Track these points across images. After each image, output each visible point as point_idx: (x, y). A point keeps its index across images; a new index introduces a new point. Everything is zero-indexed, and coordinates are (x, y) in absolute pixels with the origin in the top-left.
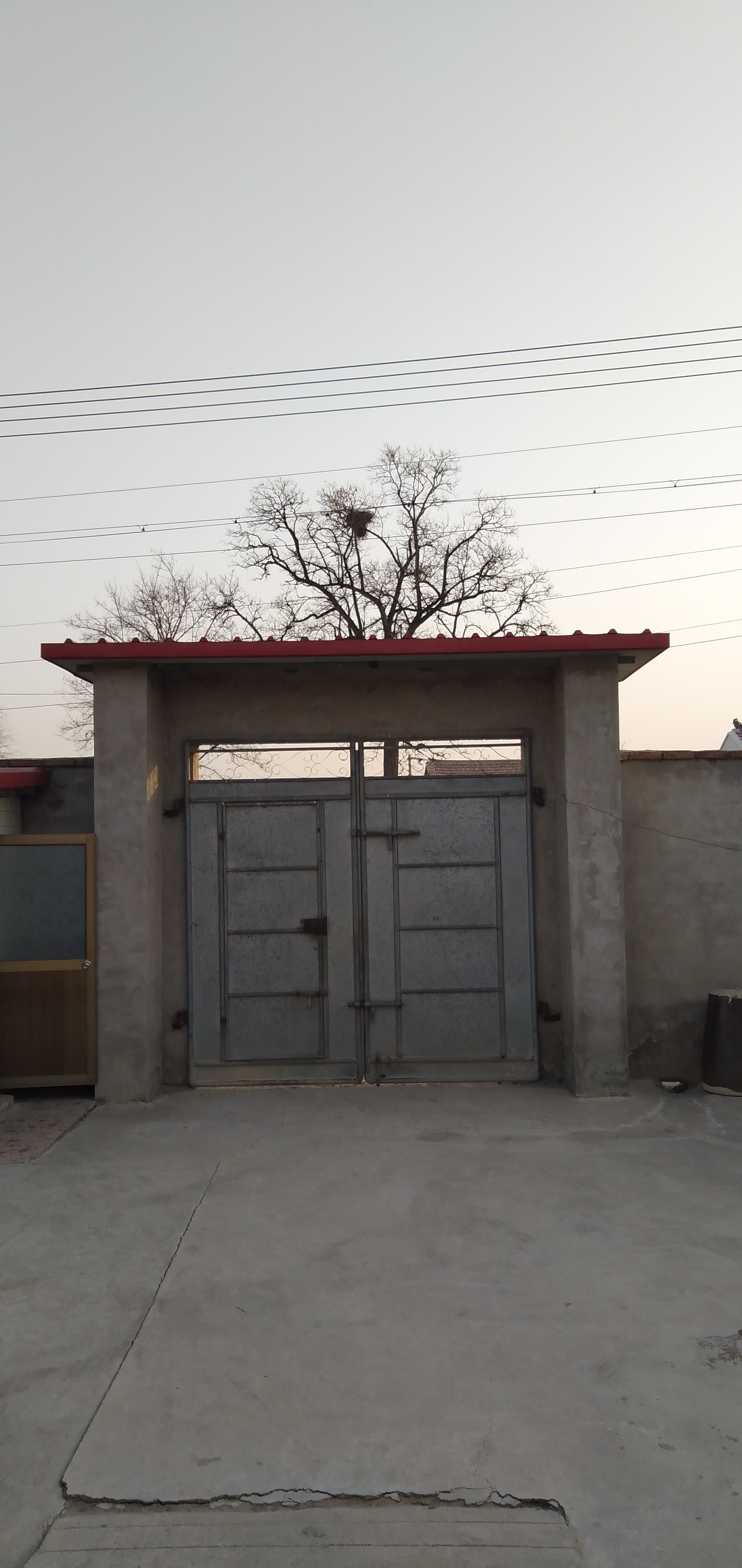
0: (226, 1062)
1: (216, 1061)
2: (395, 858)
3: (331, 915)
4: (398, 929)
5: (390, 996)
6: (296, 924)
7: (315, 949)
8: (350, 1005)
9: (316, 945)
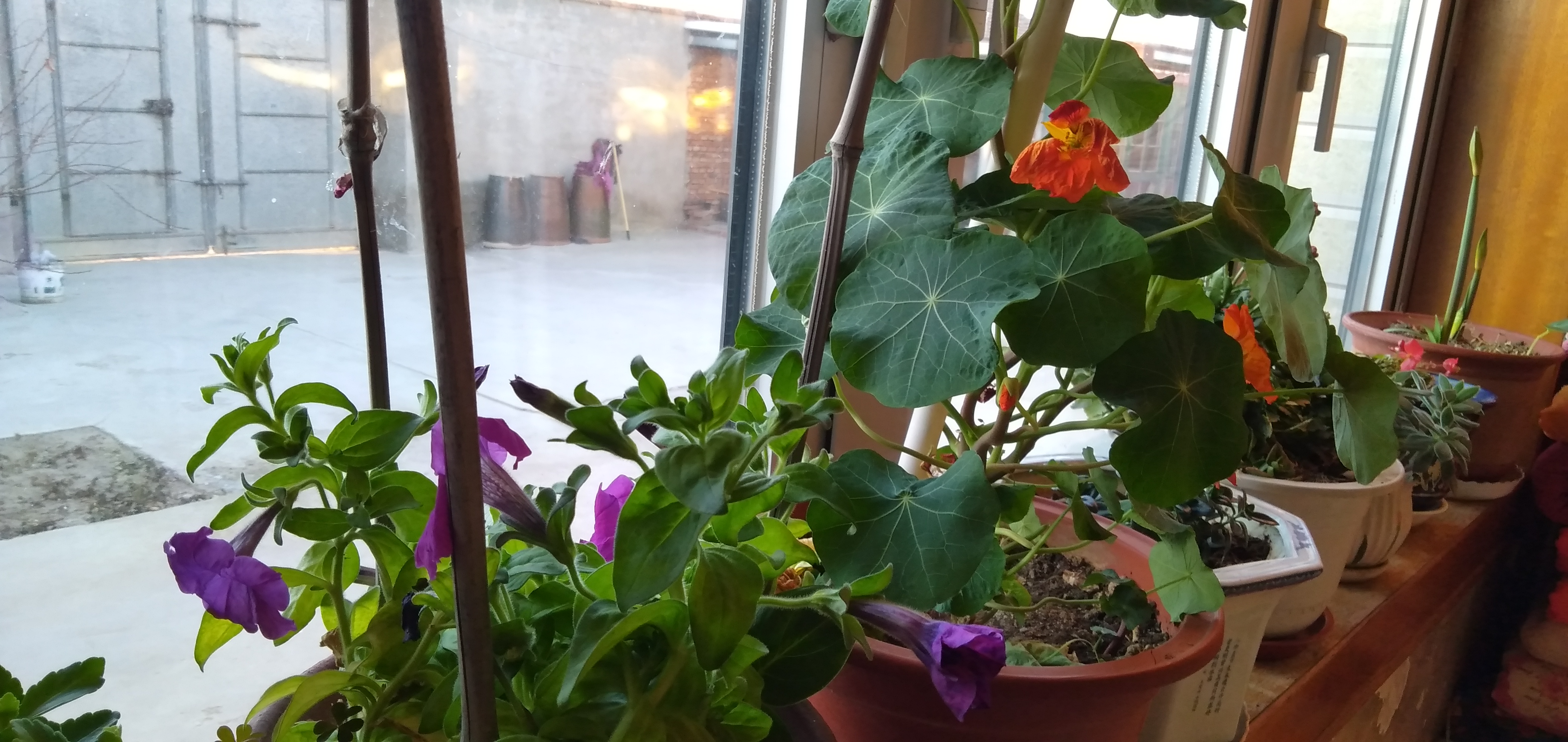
0: (70, 236)
1: (61, 237)
2: (236, 47)
3: (175, 96)
4: (239, 114)
5: (233, 176)
6: (137, 102)
7: (159, 129)
8: (196, 183)
9: (160, 126)
